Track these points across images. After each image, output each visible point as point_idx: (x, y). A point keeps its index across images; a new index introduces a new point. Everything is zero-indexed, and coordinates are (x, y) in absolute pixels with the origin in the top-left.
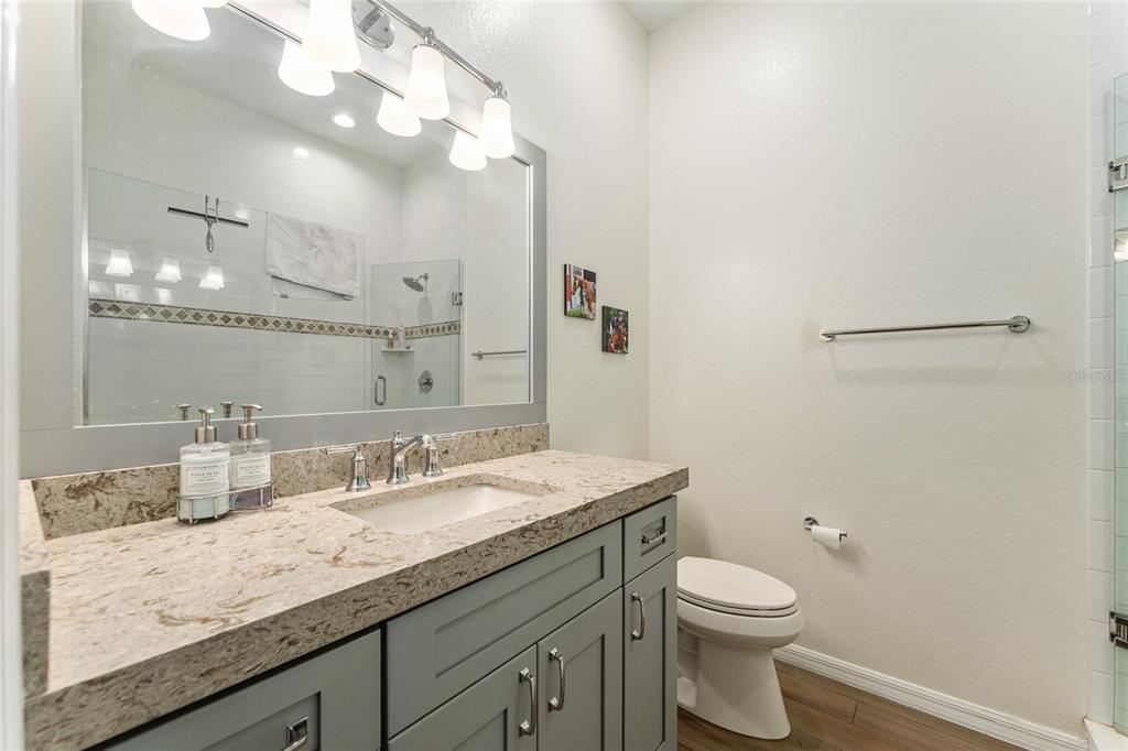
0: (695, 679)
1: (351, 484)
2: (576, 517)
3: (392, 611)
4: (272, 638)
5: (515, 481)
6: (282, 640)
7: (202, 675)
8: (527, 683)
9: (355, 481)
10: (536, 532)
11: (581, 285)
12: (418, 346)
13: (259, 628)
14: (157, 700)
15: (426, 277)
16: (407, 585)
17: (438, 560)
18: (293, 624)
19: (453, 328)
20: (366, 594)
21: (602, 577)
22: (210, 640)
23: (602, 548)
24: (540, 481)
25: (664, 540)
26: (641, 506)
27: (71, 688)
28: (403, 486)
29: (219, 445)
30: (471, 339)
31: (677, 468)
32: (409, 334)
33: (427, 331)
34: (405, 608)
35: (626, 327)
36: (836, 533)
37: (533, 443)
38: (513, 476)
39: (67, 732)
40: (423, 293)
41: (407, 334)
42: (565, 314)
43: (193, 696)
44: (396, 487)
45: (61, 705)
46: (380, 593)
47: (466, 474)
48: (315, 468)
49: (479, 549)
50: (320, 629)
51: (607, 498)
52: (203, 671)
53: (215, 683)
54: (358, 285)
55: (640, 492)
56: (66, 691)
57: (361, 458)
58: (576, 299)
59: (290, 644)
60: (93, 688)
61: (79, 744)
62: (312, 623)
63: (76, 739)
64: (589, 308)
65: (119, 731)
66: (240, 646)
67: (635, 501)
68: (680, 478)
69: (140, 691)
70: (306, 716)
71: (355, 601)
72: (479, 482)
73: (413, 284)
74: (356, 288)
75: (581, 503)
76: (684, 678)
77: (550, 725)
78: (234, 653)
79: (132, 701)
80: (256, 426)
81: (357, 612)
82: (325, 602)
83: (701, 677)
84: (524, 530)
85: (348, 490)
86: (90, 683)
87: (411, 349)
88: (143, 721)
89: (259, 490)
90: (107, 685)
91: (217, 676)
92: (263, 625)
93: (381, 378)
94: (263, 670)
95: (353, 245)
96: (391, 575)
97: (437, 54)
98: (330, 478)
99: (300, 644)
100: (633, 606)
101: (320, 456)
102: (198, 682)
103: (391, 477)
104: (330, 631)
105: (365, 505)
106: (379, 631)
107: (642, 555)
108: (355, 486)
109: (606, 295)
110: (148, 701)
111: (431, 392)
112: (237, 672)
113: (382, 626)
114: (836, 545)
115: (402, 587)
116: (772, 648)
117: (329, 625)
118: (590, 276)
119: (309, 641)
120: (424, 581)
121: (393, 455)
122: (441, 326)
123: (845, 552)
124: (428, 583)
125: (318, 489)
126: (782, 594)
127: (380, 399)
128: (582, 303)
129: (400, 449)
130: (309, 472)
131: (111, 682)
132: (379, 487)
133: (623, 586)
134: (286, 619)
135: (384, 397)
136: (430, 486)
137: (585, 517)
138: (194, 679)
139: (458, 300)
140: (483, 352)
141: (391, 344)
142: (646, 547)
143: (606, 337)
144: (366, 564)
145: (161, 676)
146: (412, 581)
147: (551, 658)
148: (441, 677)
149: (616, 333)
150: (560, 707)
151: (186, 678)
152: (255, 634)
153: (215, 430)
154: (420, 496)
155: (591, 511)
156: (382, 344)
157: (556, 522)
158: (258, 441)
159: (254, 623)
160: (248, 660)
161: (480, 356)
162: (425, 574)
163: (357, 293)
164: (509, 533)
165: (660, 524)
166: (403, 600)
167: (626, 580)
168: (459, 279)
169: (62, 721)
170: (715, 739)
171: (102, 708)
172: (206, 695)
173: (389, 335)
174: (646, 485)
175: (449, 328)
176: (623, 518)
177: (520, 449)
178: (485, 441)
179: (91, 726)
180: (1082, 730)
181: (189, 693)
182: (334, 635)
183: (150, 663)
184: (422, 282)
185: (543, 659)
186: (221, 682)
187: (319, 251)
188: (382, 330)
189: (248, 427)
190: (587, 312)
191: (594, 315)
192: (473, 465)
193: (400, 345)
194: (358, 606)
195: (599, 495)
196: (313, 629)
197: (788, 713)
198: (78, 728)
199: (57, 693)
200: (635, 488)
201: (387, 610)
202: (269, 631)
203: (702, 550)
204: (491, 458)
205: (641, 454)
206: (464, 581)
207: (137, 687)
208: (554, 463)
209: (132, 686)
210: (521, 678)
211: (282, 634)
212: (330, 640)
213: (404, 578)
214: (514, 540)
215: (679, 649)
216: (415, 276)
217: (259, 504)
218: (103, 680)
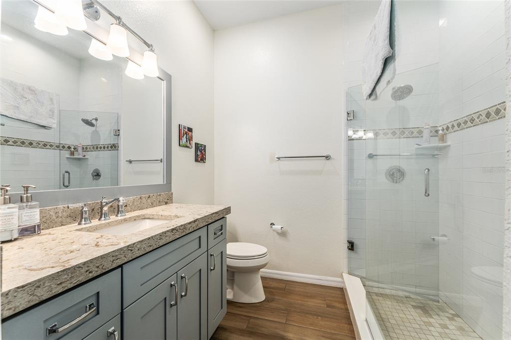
0: (233, 289)
1: (81, 221)
2: (191, 224)
3: (126, 260)
4: (83, 271)
5: (162, 215)
6: (87, 271)
7: (58, 285)
8: (174, 287)
9: (83, 220)
10: (177, 230)
11: (186, 133)
12: (91, 155)
13: (78, 267)
14: (42, 294)
15: (96, 120)
16: (131, 250)
17: (142, 241)
18: (91, 265)
19: (114, 147)
20: (117, 254)
21: (200, 247)
22: (61, 271)
23: (200, 237)
24: (173, 215)
25: (222, 233)
26: (214, 220)
27: (11, 290)
28: (107, 221)
29: (11, 205)
30: (124, 153)
31: (226, 207)
32: (85, 149)
33: (97, 148)
34: (130, 259)
35: (205, 151)
36: (280, 227)
37: (166, 201)
38: (160, 214)
39: (10, 306)
40: (95, 127)
41: (83, 148)
42: (180, 145)
43: (55, 292)
44: (103, 222)
45: (8, 296)
46: (122, 253)
47: (137, 215)
48: (60, 215)
49: (157, 237)
50: (101, 267)
51: (201, 218)
52: (59, 283)
53: (63, 287)
54: (55, 122)
55: (214, 215)
56: (9, 291)
57: (86, 209)
58: (184, 139)
59: (90, 273)
60: (19, 290)
61: (14, 311)
62: (97, 265)
63: (13, 309)
64: (190, 143)
65: (28, 306)
66: (72, 273)
67: (212, 219)
68: (228, 210)
69: (36, 291)
70: (93, 301)
71: (113, 256)
72: (144, 218)
73: (88, 123)
74: (54, 123)
75: (193, 220)
76: (229, 290)
77: (182, 303)
78: (70, 276)
79: (33, 295)
80: (31, 196)
81: (114, 260)
82: (102, 257)
83: (235, 287)
84: (173, 230)
85: (80, 224)
86: (18, 288)
87: (86, 157)
88: (37, 302)
89: (35, 226)
90: (24, 288)
91: (63, 285)
92: (80, 265)
93: (67, 172)
94: (80, 282)
95: (51, 100)
96: (126, 246)
97: (122, 29)
98: (69, 220)
99: (94, 273)
100: (211, 258)
101: (63, 210)
102: (56, 287)
103: (101, 217)
104: (104, 267)
105: (91, 230)
106: (120, 268)
107: (214, 239)
108: (83, 222)
109: (197, 138)
110: (39, 294)
111: (99, 180)
112: (71, 283)
113: (121, 266)
114: (280, 231)
115: (130, 251)
116: (259, 269)
117: (103, 266)
118: (190, 130)
119: (97, 271)
120: (137, 249)
121: (102, 208)
122: (106, 146)
123: (283, 234)
124: (139, 249)
125: (62, 225)
126: (262, 250)
127: (66, 184)
128: (187, 141)
129: (105, 205)
130: (57, 217)
131: (26, 287)
132: (95, 222)
133: (207, 251)
134: (88, 263)
135: (69, 183)
136: (122, 220)
137: (194, 225)
138: (56, 286)
139: (117, 133)
140: (132, 160)
141: (72, 154)
142: (216, 236)
143: (196, 156)
144: (112, 245)
145: (44, 285)
146: (133, 248)
147: (182, 277)
148: (143, 286)
149: (200, 154)
150: (185, 295)
151: (53, 285)
152: (77, 269)
153: (10, 198)
154: (117, 225)
155: (196, 223)
156: (67, 154)
157: (184, 227)
158: (33, 203)
159: (77, 265)
160: (75, 279)
161: (130, 162)
162: (138, 246)
163: (54, 126)
164: (167, 231)
165: (220, 228)
166: (130, 256)
167: (209, 248)
168: (118, 123)
169: (8, 302)
170: (240, 307)
171: (22, 297)
172: (60, 292)
173: (72, 150)
174: (216, 213)
175: (111, 147)
176: (207, 225)
177: (160, 203)
178: (144, 200)
179: (18, 304)
180: (342, 277)
181: (54, 291)
182: (105, 269)
183: (39, 280)
184: (94, 122)
185: (179, 278)
186: (65, 287)
187: (29, 101)
188: (66, 146)
189: (27, 196)
190: (189, 145)
191: (192, 146)
192: (139, 211)
193: (79, 155)
194: (114, 258)
195: (199, 217)
196: (98, 267)
197: (265, 293)
198: (14, 305)
199: (6, 292)
200: (212, 214)
201: (124, 260)
202: (82, 268)
203: (235, 239)
204: (147, 208)
205: (211, 203)
206: (151, 249)
207: (35, 289)
208: (177, 208)
209: (33, 289)
210: (171, 285)
211: (87, 269)
212: (104, 271)
213: (130, 248)
214: (169, 234)
215: (227, 279)
216: (89, 118)
217: (35, 232)
218: (23, 287)
